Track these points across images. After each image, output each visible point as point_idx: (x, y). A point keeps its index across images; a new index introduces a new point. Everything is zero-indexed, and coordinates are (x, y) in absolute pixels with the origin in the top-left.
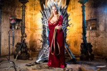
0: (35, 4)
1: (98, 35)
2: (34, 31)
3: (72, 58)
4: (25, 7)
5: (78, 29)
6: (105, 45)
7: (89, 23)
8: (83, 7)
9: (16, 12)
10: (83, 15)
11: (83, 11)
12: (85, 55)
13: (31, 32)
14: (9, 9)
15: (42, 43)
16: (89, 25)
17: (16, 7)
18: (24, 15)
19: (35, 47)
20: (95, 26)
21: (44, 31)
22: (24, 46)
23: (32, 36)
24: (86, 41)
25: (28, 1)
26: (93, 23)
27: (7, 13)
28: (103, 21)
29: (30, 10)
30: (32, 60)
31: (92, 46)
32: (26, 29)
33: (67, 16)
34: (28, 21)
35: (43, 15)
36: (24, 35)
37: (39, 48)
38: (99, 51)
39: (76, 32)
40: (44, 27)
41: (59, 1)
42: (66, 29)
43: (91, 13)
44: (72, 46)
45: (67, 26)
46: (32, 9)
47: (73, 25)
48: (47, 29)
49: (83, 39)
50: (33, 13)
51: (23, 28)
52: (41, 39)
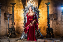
0: (19, 5)
1: (57, 23)
2: (19, 21)
3: (41, 36)
4: (14, 7)
6: (62, 29)
7: (52, 16)
8: (48, 7)
9: (8, 9)
10: (48, 11)
11: (48, 9)
12: (49, 35)
14: (4, 8)
15: (24, 28)
16: (52, 17)
17: (8, 7)
18: (13, 12)
19: (19, 31)
20: (56, 18)
21: (25, 21)
23: (17, 24)
24: (50, 27)
25: (16, 4)
26: (54, 16)
27: (3, 10)
28: (60, 15)
29: (16, 8)
30: (18, 38)
31: (53, 30)
32: (14, 20)
33: (38, 12)
34: (15, 15)
35: (24, 11)
36: (14, 23)
37: (22, 32)
38: (58, 33)
40: (25, 18)
41: (34, 3)
42: (38, 19)
43: (53, 10)
44: (42, 30)
46: (17, 8)
47: (43, 17)
49: (48, 26)
50: (18, 10)
51: (13, 19)
52: (23, 26)
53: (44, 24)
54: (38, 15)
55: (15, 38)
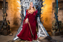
2: (17, 11)
3: (46, 36)
5: (48, 9)
13: (15, 11)
21: (22, 11)
22: (5, 24)
34: (12, 3)
39: (47, 11)
42: (41, 9)
45: (42, 7)
48: (24, 9)
53: (46, 15)
54: (41, 3)
55: (8, 36)
